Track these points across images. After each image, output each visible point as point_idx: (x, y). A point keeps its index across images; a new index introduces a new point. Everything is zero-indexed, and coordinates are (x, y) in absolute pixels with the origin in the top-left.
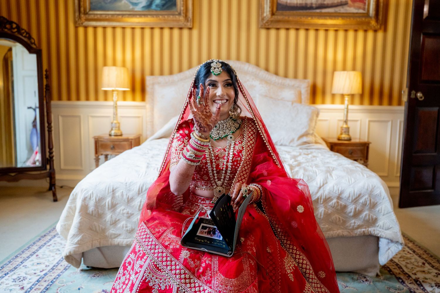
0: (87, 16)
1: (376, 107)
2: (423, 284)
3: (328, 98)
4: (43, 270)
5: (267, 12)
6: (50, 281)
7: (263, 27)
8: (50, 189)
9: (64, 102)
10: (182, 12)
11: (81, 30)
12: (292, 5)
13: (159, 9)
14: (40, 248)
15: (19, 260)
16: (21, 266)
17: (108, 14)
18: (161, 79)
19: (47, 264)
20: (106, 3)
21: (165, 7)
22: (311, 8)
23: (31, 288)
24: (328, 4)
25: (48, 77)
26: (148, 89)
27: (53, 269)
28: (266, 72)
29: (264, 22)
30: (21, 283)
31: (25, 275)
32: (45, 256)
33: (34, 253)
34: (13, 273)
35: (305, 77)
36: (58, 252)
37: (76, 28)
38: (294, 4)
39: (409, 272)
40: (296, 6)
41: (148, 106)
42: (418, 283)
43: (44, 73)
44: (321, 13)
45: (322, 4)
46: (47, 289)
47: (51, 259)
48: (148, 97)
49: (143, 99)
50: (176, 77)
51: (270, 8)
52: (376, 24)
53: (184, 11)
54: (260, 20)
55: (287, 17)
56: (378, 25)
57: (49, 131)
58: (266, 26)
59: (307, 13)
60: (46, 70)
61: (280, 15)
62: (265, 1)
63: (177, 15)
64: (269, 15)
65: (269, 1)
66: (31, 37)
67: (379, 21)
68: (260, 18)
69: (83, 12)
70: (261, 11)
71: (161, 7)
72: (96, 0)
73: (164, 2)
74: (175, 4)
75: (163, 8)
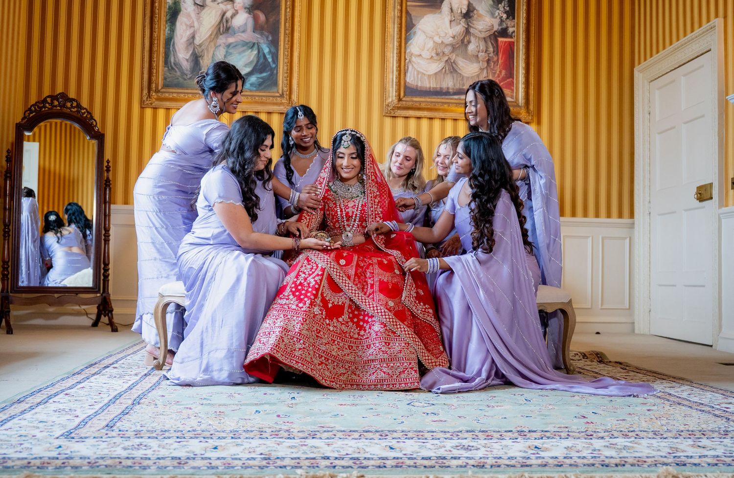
0: (159, 94)
5: (392, 96)
7: (387, 115)
10: (285, 93)
11: (149, 112)
12: (424, 89)
13: (255, 89)
17: (188, 93)
20: (185, 80)
21: (262, 87)
22: (447, 93)
25: (109, 169)
29: (389, 109)
37: (142, 108)
38: (426, 87)
40: (428, 90)
45: (460, 89)
51: (396, 91)
52: (527, 115)
53: (288, 93)
54: (384, 106)
55: (417, 104)
56: (529, 116)
57: (105, 240)
58: (391, 113)
59: (442, 99)
60: (108, 160)
61: (408, 100)
62: (391, 84)
63: (279, 97)
64: (396, 101)
65: (394, 84)
66: (92, 118)
67: (530, 112)
68: (384, 104)
69: (154, 89)
70: (386, 94)
71: (258, 86)
72: (171, 75)
73: (261, 80)
74: (275, 83)
75: (260, 88)
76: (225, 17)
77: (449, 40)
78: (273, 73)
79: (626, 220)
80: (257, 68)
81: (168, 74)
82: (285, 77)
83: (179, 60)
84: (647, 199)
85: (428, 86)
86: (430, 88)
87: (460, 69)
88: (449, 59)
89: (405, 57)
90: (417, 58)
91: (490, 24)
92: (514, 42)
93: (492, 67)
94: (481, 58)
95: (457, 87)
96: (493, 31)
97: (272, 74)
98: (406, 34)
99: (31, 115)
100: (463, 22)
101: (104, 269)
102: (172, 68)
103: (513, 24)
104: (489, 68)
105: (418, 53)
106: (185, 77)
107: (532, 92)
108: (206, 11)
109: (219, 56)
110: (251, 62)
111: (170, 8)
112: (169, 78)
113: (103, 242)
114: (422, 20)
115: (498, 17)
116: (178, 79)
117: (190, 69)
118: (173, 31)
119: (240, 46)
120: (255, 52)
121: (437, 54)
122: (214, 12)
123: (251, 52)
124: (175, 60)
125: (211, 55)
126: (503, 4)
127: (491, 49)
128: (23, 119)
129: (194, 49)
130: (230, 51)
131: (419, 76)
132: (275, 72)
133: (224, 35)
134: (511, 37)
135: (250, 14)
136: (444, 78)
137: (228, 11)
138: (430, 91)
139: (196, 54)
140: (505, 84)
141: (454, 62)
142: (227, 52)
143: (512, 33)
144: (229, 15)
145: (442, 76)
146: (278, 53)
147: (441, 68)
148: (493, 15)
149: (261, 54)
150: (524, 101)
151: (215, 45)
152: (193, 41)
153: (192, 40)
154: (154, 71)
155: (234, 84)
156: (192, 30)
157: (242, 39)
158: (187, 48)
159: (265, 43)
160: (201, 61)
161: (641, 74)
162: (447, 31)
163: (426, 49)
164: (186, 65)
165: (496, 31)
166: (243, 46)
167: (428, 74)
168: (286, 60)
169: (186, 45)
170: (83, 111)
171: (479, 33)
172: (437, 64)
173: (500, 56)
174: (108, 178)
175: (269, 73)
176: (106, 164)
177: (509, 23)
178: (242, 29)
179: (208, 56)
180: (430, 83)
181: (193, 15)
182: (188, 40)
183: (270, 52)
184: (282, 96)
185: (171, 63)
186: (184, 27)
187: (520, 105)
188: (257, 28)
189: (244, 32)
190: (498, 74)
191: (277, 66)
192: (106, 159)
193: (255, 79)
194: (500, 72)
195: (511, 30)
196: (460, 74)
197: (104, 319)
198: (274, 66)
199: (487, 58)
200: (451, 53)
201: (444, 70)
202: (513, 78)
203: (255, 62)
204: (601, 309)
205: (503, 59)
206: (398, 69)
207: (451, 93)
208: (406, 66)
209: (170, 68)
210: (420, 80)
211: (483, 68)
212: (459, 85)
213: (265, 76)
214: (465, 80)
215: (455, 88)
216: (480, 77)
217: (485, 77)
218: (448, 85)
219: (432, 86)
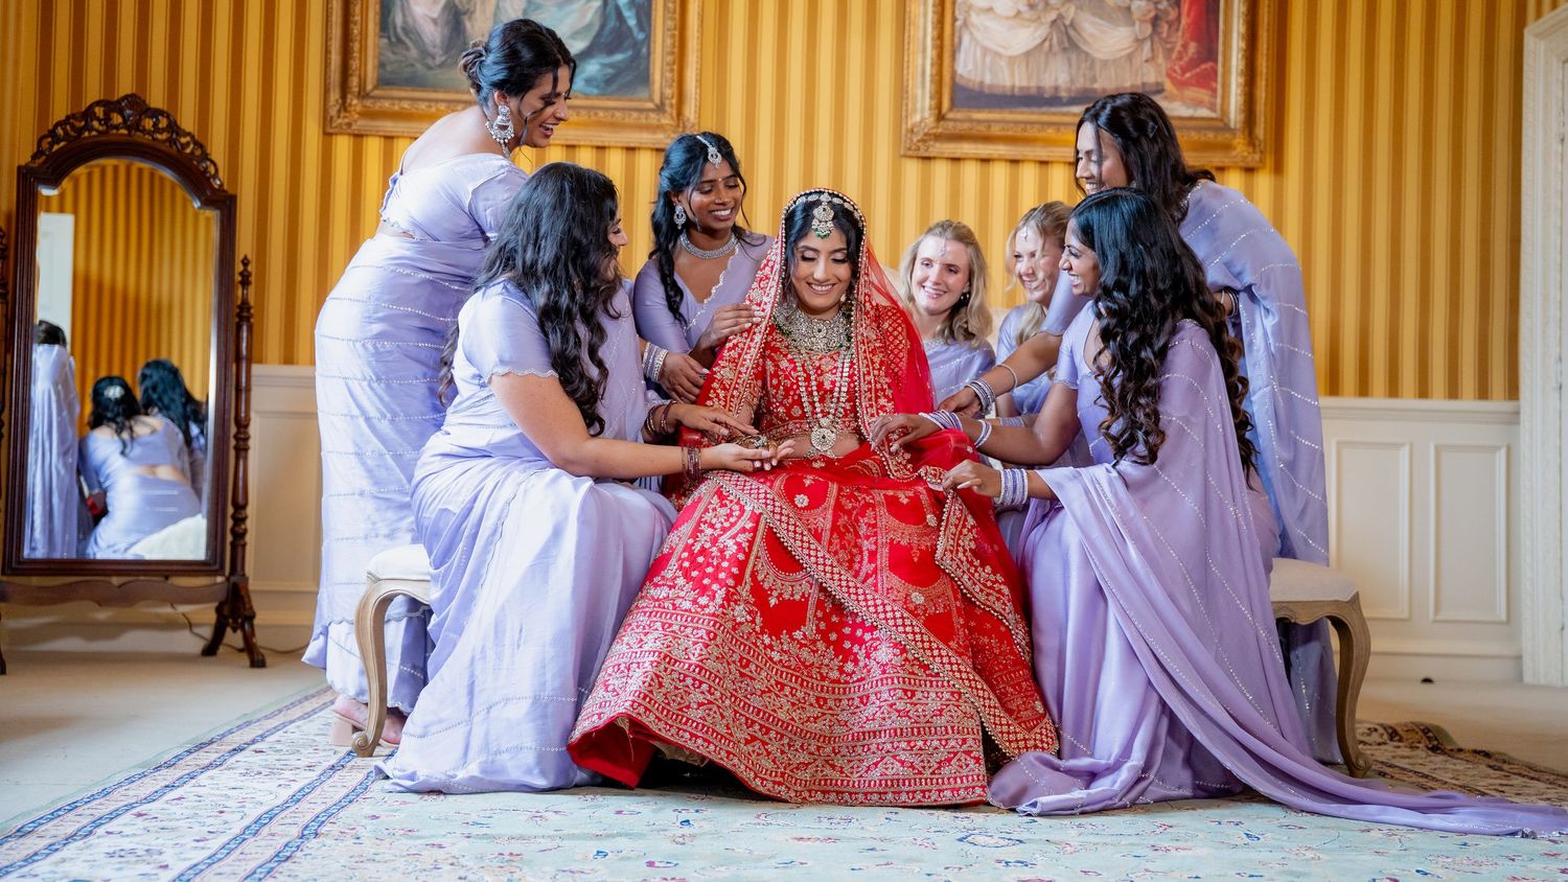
0: (368, 103)
5: (922, 110)
7: (910, 153)
8: (207, 652)
9: (272, 369)
10: (667, 102)
11: (343, 145)
12: (998, 91)
13: (595, 91)
17: (437, 101)
21: (614, 86)
22: (1052, 101)
24: (1104, 90)
29: (915, 140)
37: (327, 135)
38: (1004, 87)
40: (1009, 93)
45: (1086, 90)
51: (931, 98)
52: (1251, 150)
53: (674, 101)
54: (904, 131)
55: (982, 128)
56: (1254, 152)
57: (237, 449)
58: (919, 149)
59: (1043, 113)
60: (246, 258)
61: (960, 118)
62: (919, 79)
63: (653, 110)
64: (930, 120)
65: (928, 78)
66: (205, 157)
67: (1257, 143)
68: (904, 126)
69: (356, 90)
70: (907, 105)
71: (602, 85)
72: (399, 57)
73: (610, 71)
74: (644, 79)
75: (610, 89)
78: (638, 53)
79: (1497, 405)
80: (602, 40)
82: (668, 64)
83: (414, 21)
84: (1554, 352)
85: (1008, 83)
86: (1013, 87)
87: (1086, 42)
88: (1061, 17)
89: (953, 13)
90: (982, 17)
93: (1164, 35)
94: (1136, 14)
95: (1078, 85)
97: (636, 57)
99: (56, 147)
101: (233, 517)
102: (399, 40)
104: (1156, 38)
105: (986, 5)
106: (430, 61)
107: (1261, 94)
109: (510, 10)
110: (588, 27)
113: (232, 453)
116: (412, 65)
117: (442, 42)
120: (597, 3)
121: (1032, 6)
123: (587, 3)
124: (405, 22)
125: (490, 9)
128: (34, 157)
130: (538, 0)
131: (988, 59)
136: (1047, 63)
138: (1013, 96)
139: (455, 6)
140: (1197, 75)
141: (1072, 25)
142: (529, 2)
145: (1043, 57)
146: (651, 5)
147: (1039, 41)
149: (610, 7)
150: (1241, 117)
154: (356, 46)
155: (549, 77)
160: (468, 25)
161: (1542, 45)
164: (432, 33)
167: (1010, 53)
168: (670, 23)
170: (184, 140)
172: (1031, 29)
174: (245, 302)
175: (630, 53)
176: (239, 268)
179: (484, 12)
180: (1012, 74)
183: (632, 3)
184: (660, 108)
185: (395, 28)
187: (1232, 125)
190: (1180, 52)
191: (648, 37)
192: (239, 257)
193: (597, 66)
194: (1185, 46)
196: (1087, 54)
197: (234, 638)
198: (641, 36)
199: (1153, 14)
200: (1064, 4)
201: (1047, 44)
202: (1216, 61)
203: (596, 28)
204: (1435, 621)
205: (1192, 14)
206: (938, 42)
207: (1065, 100)
208: (957, 34)
209: (394, 39)
210: (991, 71)
211: (1140, 37)
212: (1082, 80)
213: (620, 62)
214: (1098, 66)
215: (1073, 88)
216: (1134, 59)
217: (1146, 61)
218: (1056, 79)
219: (1017, 84)
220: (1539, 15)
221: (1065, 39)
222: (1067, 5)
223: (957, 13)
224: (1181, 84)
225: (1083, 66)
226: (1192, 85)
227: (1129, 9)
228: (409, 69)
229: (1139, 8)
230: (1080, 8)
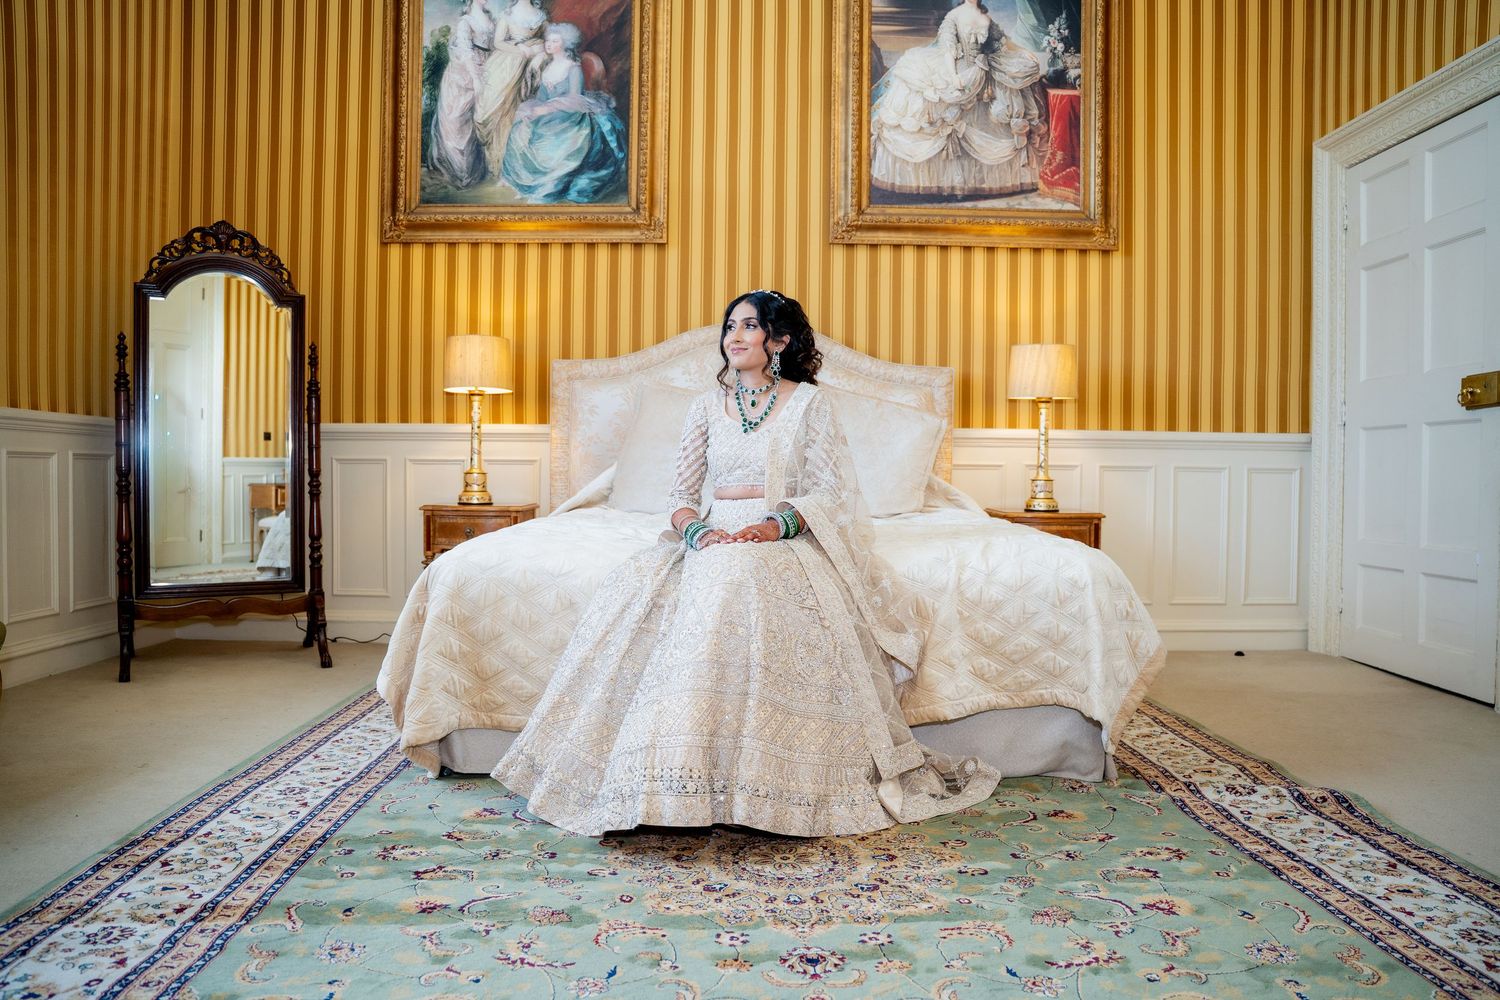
0: (411, 217)
1: (1116, 433)
2: (1200, 788)
3: (1001, 411)
4: (339, 780)
5: (846, 206)
6: (361, 795)
7: (837, 242)
8: (307, 643)
9: (348, 426)
10: (641, 206)
11: (395, 252)
12: (907, 191)
13: (586, 200)
14: (319, 744)
15: (279, 763)
16: (288, 772)
18: (587, 366)
19: (345, 770)
21: (601, 195)
22: (951, 198)
23: (323, 805)
24: (991, 189)
25: (314, 362)
26: (557, 391)
27: (360, 777)
28: (847, 349)
29: (840, 231)
30: (298, 797)
31: (302, 786)
32: (334, 758)
33: (309, 752)
34: (273, 781)
35: (943, 361)
36: (362, 752)
37: (384, 244)
38: (911, 187)
39: (1177, 772)
40: (915, 192)
41: (555, 434)
42: (1192, 787)
43: (307, 352)
44: (975, 209)
45: (976, 189)
46: (360, 806)
47: (350, 762)
48: (555, 411)
49: (543, 418)
50: (626, 362)
51: (853, 197)
52: (1107, 236)
53: (647, 205)
54: (831, 225)
55: (894, 219)
56: (1110, 238)
57: (311, 494)
58: (845, 236)
59: (943, 208)
61: (877, 213)
62: (843, 182)
63: (630, 213)
64: (852, 215)
65: (850, 182)
67: (1111, 231)
68: (832, 220)
69: (403, 209)
70: (833, 203)
71: (591, 195)
72: (435, 182)
73: (597, 183)
74: (624, 189)
75: (596, 199)
76: (529, 69)
77: (954, 96)
78: (619, 168)
79: (1294, 437)
80: (590, 160)
81: (429, 180)
82: (642, 177)
83: (446, 152)
84: (1340, 397)
85: (914, 185)
86: (919, 187)
87: (975, 151)
88: (955, 131)
89: (869, 130)
90: (892, 133)
91: (1031, 64)
92: (1079, 97)
93: (1037, 145)
94: (1015, 129)
95: (970, 185)
96: (1038, 77)
97: (616, 173)
98: (870, 88)
99: (164, 266)
100: (980, 61)
101: (311, 546)
102: (435, 168)
103: (1076, 61)
104: (1030, 148)
105: (895, 123)
106: (458, 183)
107: (1114, 191)
108: (493, 61)
109: (519, 140)
110: (579, 150)
111: (429, 57)
112: (430, 186)
113: (307, 497)
114: (901, 59)
115: (1048, 50)
116: (446, 187)
117: (467, 168)
118: (436, 100)
119: (557, 121)
120: (586, 131)
121: (931, 124)
122: (508, 61)
123: (578, 131)
124: (440, 154)
125: (504, 140)
126: (1056, 24)
127: (1035, 112)
128: (148, 274)
129: (474, 131)
130: (540, 131)
131: (897, 165)
132: (623, 166)
133: (528, 102)
134: (1074, 87)
135: (575, 61)
136: (945, 166)
137: (534, 56)
138: (918, 194)
139: (478, 140)
140: (1062, 177)
142: (533, 133)
143: (1075, 79)
144: (535, 64)
145: (941, 164)
146: (628, 131)
147: (938, 151)
148: (1037, 45)
149: (597, 134)
150: (1099, 210)
151: (511, 121)
152: (472, 116)
153: (469, 114)
154: (402, 175)
156: (468, 97)
157: (563, 108)
158: (461, 130)
159: (603, 115)
160: (487, 153)
161: (1328, 154)
162: (949, 80)
163: (910, 114)
165: (1044, 76)
166: (564, 121)
167: (914, 161)
168: (643, 145)
169: (458, 126)
170: (263, 254)
171: (1011, 81)
172: (932, 142)
173: (1053, 124)
174: (313, 379)
175: (612, 169)
177: (1070, 60)
178: (560, 90)
179: (499, 143)
180: (918, 178)
181: (471, 67)
182: (461, 116)
183: (613, 129)
184: (636, 211)
185: (432, 159)
186: (456, 91)
187: (1092, 216)
188: (589, 85)
189: (563, 94)
191: (626, 156)
192: (306, 343)
193: (587, 181)
194: (1053, 154)
195: (1072, 73)
196: (976, 160)
198: (621, 155)
199: (1028, 129)
200: (957, 121)
201: (945, 152)
202: (1079, 167)
203: (586, 150)
204: (1244, 605)
205: (1058, 129)
206: (857, 153)
207: (959, 197)
208: (872, 147)
209: (431, 168)
210: (900, 174)
211: (1019, 147)
212: (973, 182)
213: (605, 176)
214: (985, 171)
215: (966, 187)
216: (1014, 165)
217: (1023, 166)
218: (952, 181)
219: (922, 185)
220: (1323, 132)
221: (959, 149)
222: (960, 122)
223: (872, 130)
224: (1051, 184)
225: (973, 169)
226: (1060, 185)
227: (1009, 124)
228: (443, 191)
229: (1016, 124)
230: (969, 124)
